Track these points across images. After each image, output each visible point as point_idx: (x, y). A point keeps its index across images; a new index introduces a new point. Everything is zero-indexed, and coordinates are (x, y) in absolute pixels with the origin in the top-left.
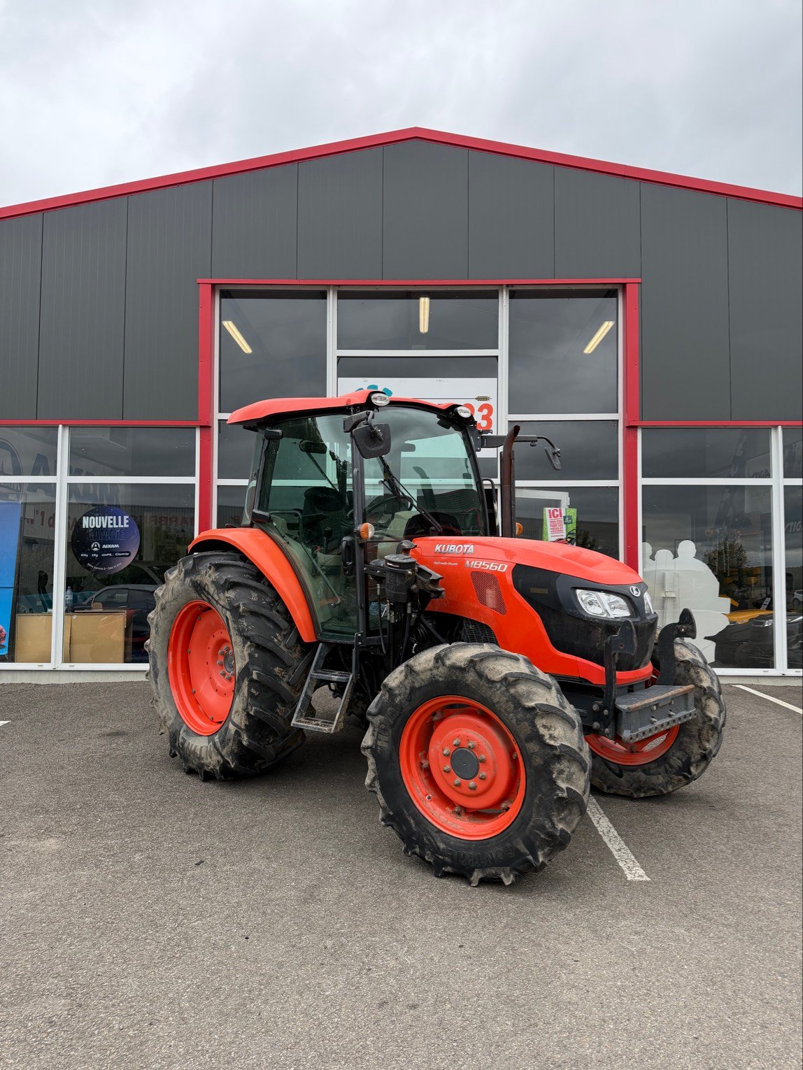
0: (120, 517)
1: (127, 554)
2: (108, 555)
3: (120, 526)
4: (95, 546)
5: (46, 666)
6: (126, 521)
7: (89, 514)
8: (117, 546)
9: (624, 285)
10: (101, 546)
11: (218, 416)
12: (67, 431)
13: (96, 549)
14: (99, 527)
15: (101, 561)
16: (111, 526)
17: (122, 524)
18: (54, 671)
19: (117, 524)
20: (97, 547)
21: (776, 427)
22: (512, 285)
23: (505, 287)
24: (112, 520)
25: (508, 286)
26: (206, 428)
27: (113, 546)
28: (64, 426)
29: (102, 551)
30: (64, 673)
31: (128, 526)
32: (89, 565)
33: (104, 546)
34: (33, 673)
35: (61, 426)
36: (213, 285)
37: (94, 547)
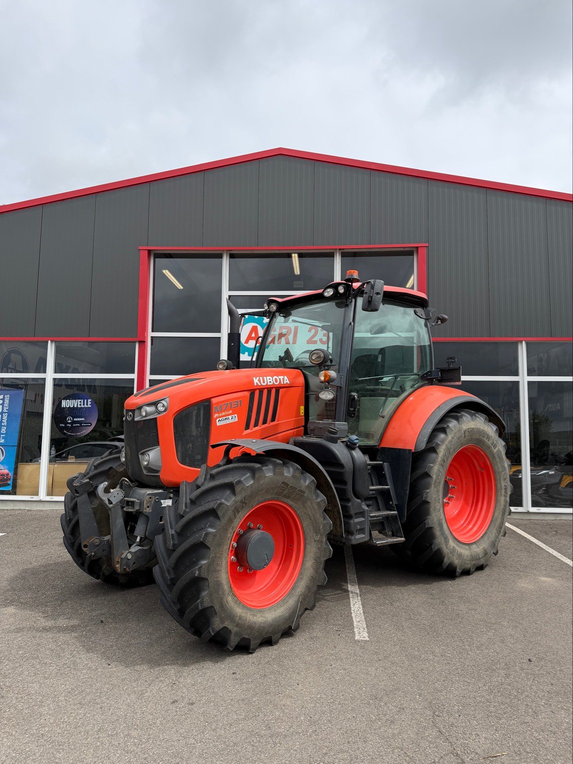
0: (85, 400)
1: (89, 425)
2: (77, 425)
3: (86, 406)
4: (69, 419)
5: (35, 498)
6: (89, 403)
7: (66, 399)
8: (83, 419)
9: (417, 248)
10: (73, 419)
11: (150, 334)
12: (54, 344)
13: (69, 421)
14: (72, 406)
15: (72, 429)
16: (80, 406)
17: (87, 405)
18: (40, 501)
19: (84, 405)
20: (71, 420)
21: (521, 342)
22: (343, 249)
23: (338, 250)
24: (80, 402)
25: (340, 249)
26: (142, 343)
27: (80, 419)
28: (52, 341)
29: (74, 422)
30: (47, 502)
31: (90, 406)
32: (65, 431)
33: (75, 419)
34: (27, 502)
35: (49, 341)
36: (149, 251)
37: (68, 420)
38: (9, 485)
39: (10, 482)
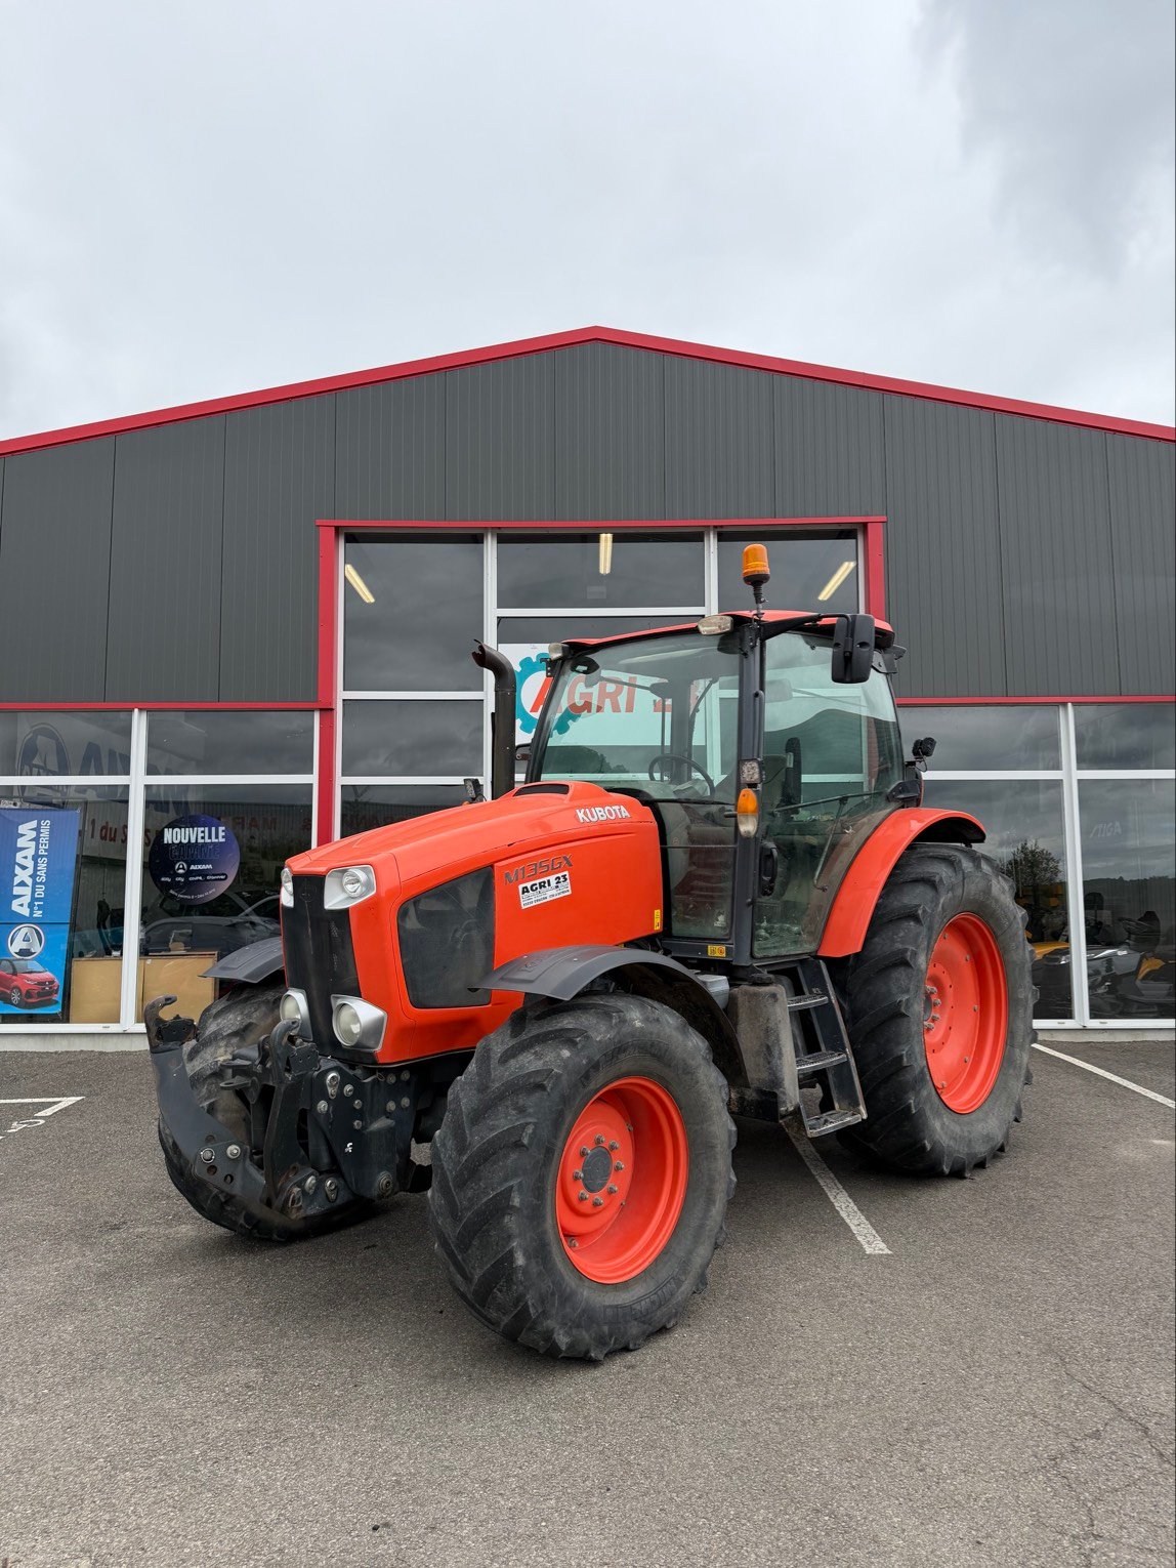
0: (213, 829)
1: (222, 877)
2: (197, 878)
3: (214, 840)
4: (180, 867)
5: (114, 1028)
6: (221, 834)
7: (172, 825)
8: (210, 867)
9: (865, 525)
10: (189, 867)
11: (342, 694)
12: (144, 716)
13: (181, 871)
14: (186, 841)
15: (189, 886)
16: (202, 841)
17: (217, 837)
18: (125, 1034)
19: (210, 837)
20: (183, 868)
21: (1065, 704)
22: (722, 526)
23: (711, 528)
24: (203, 832)
25: (715, 527)
26: (327, 711)
27: (204, 867)
28: (140, 710)
29: (189, 873)
30: (137, 1036)
31: (224, 840)
32: (172, 892)
33: (193, 867)
34: (96, 1037)
35: (136, 710)
36: (337, 529)
37: (179, 869)
38: (57, 1002)
39: (58, 997)
